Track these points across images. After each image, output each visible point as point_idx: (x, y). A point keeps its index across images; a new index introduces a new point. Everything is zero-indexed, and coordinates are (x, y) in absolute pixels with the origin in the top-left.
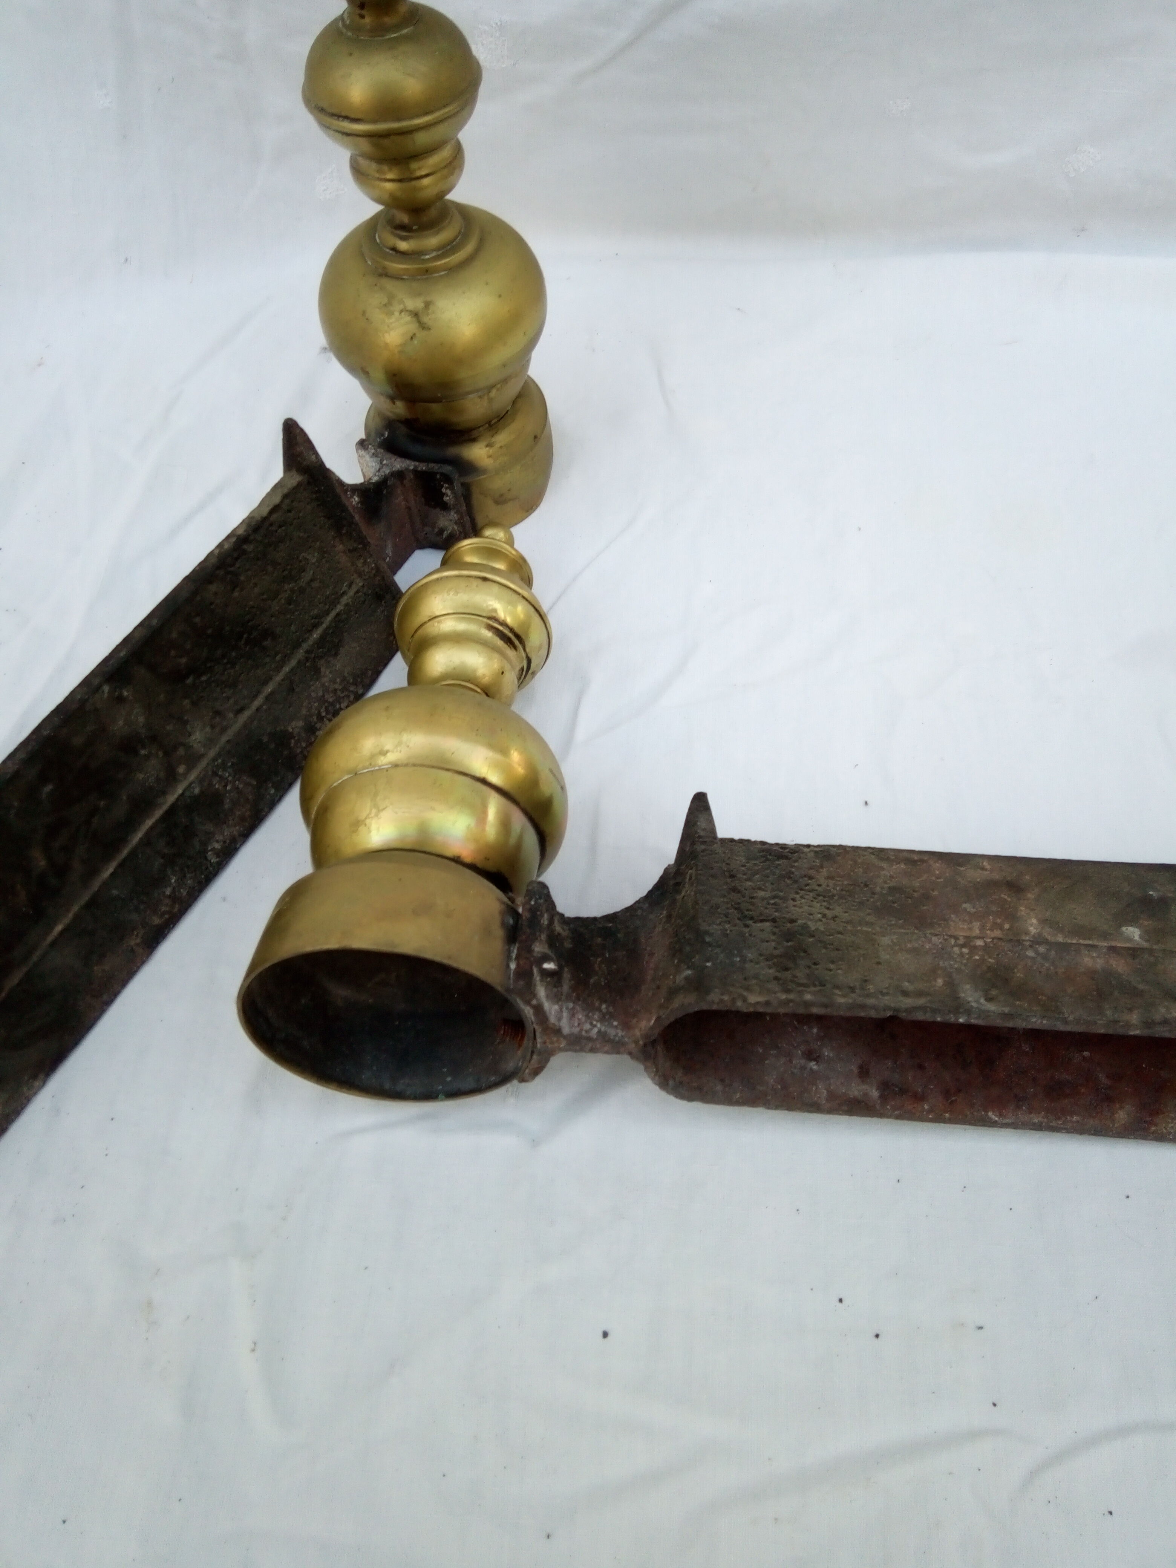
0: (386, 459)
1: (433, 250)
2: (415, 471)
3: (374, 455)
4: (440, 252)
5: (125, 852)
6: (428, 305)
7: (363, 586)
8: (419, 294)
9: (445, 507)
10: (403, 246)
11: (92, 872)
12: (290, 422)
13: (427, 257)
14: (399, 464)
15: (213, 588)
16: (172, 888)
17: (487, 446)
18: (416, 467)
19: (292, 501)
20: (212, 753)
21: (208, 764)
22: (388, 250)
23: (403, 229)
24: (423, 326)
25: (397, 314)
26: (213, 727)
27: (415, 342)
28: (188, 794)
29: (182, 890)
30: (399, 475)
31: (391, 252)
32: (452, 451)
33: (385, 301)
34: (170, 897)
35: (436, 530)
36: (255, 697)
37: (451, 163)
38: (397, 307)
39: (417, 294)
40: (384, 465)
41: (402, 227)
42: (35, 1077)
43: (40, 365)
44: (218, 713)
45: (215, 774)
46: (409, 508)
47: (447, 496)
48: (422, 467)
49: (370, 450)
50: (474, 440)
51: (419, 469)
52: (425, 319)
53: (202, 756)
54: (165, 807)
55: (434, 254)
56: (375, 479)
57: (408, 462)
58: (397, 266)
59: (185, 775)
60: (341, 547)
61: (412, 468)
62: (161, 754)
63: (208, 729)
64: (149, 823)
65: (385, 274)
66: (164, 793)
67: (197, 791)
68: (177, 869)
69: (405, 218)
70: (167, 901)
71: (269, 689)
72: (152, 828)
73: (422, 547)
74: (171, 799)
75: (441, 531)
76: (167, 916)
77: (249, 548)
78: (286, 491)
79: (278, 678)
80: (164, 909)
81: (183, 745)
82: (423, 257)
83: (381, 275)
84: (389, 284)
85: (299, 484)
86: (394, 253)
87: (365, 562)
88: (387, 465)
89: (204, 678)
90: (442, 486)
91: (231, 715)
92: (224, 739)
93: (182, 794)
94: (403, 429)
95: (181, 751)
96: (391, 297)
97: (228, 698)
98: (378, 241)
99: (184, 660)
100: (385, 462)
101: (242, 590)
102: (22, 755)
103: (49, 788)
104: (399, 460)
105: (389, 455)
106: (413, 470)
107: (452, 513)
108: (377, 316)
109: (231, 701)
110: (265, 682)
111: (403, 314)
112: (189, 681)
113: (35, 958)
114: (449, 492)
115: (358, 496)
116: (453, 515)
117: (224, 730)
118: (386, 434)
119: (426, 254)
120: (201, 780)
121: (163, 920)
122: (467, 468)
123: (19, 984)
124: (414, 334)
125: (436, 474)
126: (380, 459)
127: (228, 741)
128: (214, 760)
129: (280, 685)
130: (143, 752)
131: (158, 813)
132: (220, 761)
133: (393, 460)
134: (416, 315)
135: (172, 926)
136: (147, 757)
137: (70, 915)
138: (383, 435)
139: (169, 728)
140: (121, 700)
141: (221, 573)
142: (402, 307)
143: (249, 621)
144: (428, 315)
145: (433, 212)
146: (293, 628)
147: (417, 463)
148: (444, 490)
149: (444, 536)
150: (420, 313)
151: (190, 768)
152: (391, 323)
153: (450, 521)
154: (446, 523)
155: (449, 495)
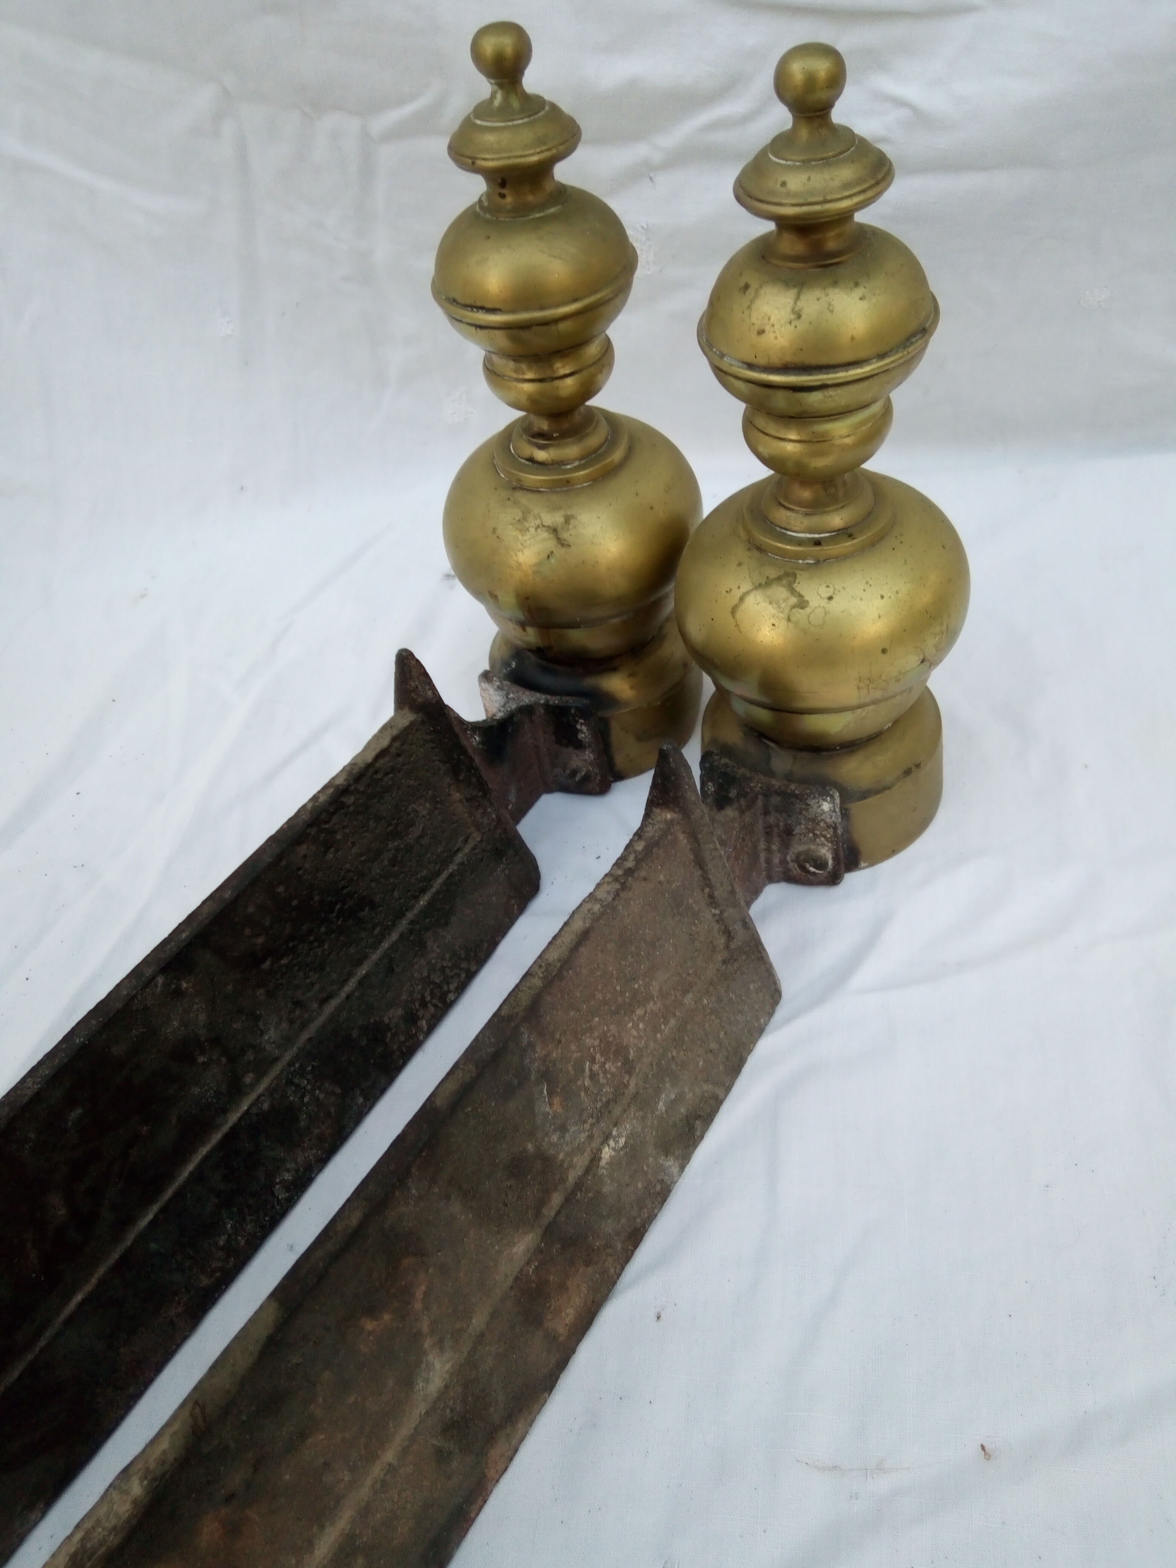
0: (513, 693)
1: (575, 460)
2: (547, 706)
3: (500, 688)
4: (583, 462)
5: (169, 1193)
6: (568, 519)
7: (481, 841)
8: (557, 508)
9: (579, 745)
10: (541, 455)
11: (126, 1221)
12: (404, 654)
13: (569, 467)
14: (527, 698)
15: (302, 850)
16: (226, 1236)
17: (630, 676)
18: (547, 701)
19: (403, 744)
20: (288, 1056)
21: (282, 1071)
22: (523, 461)
23: (541, 438)
24: (562, 543)
25: (532, 530)
26: (291, 1022)
27: (553, 561)
28: (254, 1110)
29: (239, 1238)
30: (527, 710)
31: (527, 463)
32: (590, 682)
33: (519, 515)
34: (222, 1248)
35: (568, 772)
36: (346, 981)
37: (599, 360)
38: (532, 523)
39: (556, 508)
40: (511, 699)
41: (541, 435)
42: (30, 1506)
43: (142, 597)
44: (298, 1004)
45: (290, 1082)
46: (537, 747)
48: (555, 700)
49: (494, 682)
50: (614, 669)
51: (551, 702)
52: (565, 535)
53: (276, 1059)
54: (225, 1129)
55: (576, 463)
56: (500, 715)
57: (538, 695)
58: (533, 478)
59: (252, 1086)
60: (457, 796)
61: (542, 702)
62: (224, 1060)
63: (284, 1025)
64: (204, 1151)
65: (520, 487)
66: (224, 1111)
67: (266, 1106)
68: (235, 1210)
69: (544, 425)
70: (220, 1254)
71: (362, 971)
72: (206, 1158)
73: (550, 791)
74: (233, 1118)
75: (574, 773)
76: (218, 1274)
77: (350, 800)
78: (395, 732)
79: (375, 957)
80: (215, 1264)
81: (253, 1047)
82: (563, 467)
83: (514, 489)
84: (524, 498)
85: (412, 724)
86: (530, 463)
87: (485, 813)
88: (514, 699)
89: (284, 961)
90: (577, 722)
91: (315, 1005)
92: (305, 1036)
93: (247, 1112)
94: (533, 658)
95: (250, 1056)
96: (526, 512)
97: (313, 984)
98: (513, 451)
99: (260, 940)
100: (511, 695)
101: (337, 851)
102: (46, 1071)
103: (77, 1112)
104: (527, 693)
105: (515, 688)
106: (543, 704)
107: (588, 752)
108: (510, 533)
109: (317, 987)
110: (359, 963)
111: (539, 530)
112: (267, 965)
113: (42, 1342)
114: (584, 728)
115: (479, 736)
116: (589, 755)
117: (304, 1026)
118: (514, 664)
119: (567, 464)
120: (271, 1091)
121: (213, 1280)
122: (608, 700)
123: (20, 1377)
124: (552, 552)
125: (571, 708)
126: (505, 692)
127: (310, 1039)
128: (291, 1064)
129: (377, 964)
130: (201, 1059)
131: (216, 1137)
132: (297, 1065)
133: (520, 693)
134: (554, 531)
135: (224, 1287)
136: (206, 1066)
137: (94, 1281)
138: (510, 665)
139: (236, 1026)
140: (178, 993)
141: (313, 831)
142: (538, 522)
143: (344, 888)
144: (568, 530)
145: (577, 417)
146: (396, 894)
147: (548, 697)
148: (578, 727)
149: (577, 779)
150: (559, 529)
151: (260, 1076)
152: (525, 541)
153: (585, 761)
154: (580, 764)
155: (584, 732)
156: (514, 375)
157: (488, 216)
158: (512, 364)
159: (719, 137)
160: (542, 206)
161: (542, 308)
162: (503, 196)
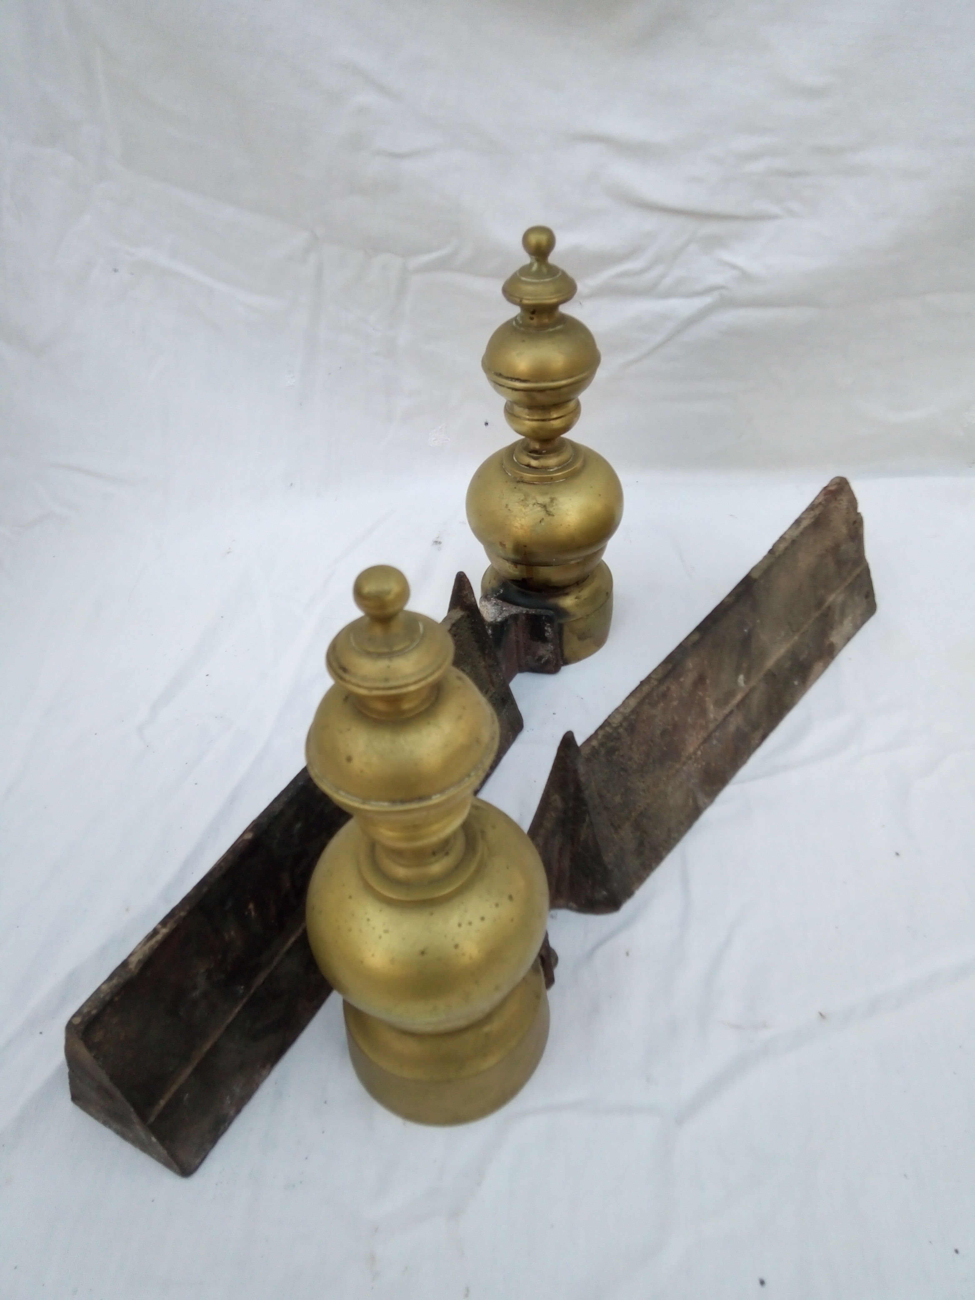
0: (505, 607)
1: (556, 466)
2: (527, 615)
3: (496, 604)
4: (560, 467)
6: (552, 500)
7: (495, 693)
8: (547, 493)
9: (544, 640)
10: (534, 463)
13: (551, 470)
14: (514, 610)
17: (576, 598)
18: (527, 611)
19: (457, 629)
22: (523, 466)
23: (536, 453)
24: (549, 514)
25: (531, 506)
27: (543, 524)
30: (515, 617)
31: (526, 467)
32: (552, 601)
33: (522, 497)
35: (536, 658)
37: (575, 410)
38: (531, 502)
39: (544, 494)
40: (504, 610)
41: (535, 451)
43: (228, 553)
46: (518, 642)
47: (548, 632)
48: (532, 611)
49: (492, 601)
50: (567, 594)
51: (530, 613)
52: (551, 509)
55: (556, 468)
56: (499, 620)
57: (521, 608)
58: (528, 476)
60: (483, 663)
61: (524, 612)
65: (521, 481)
69: (537, 446)
73: (522, 670)
75: (540, 658)
78: (453, 621)
82: (549, 470)
83: (518, 482)
84: (525, 488)
85: (462, 617)
86: (528, 468)
87: (497, 675)
88: (506, 610)
90: (545, 625)
94: (515, 587)
96: (527, 496)
98: (516, 461)
100: (504, 609)
102: (285, 800)
103: (298, 826)
104: (514, 607)
105: (505, 604)
106: (525, 614)
107: (550, 645)
108: (516, 508)
111: (535, 506)
113: (275, 963)
114: (549, 629)
115: (491, 630)
116: (550, 647)
118: (502, 591)
119: (551, 469)
122: (562, 613)
124: (543, 519)
125: (543, 616)
126: (500, 607)
133: (510, 607)
134: (544, 506)
138: (499, 592)
142: (534, 501)
144: (553, 506)
145: (557, 442)
147: (528, 609)
148: (546, 628)
149: (542, 662)
150: (547, 506)
152: (527, 512)
153: (548, 651)
154: (545, 652)
155: (549, 632)
156: (528, 417)
157: (522, 329)
158: (526, 411)
159: (625, 281)
160: (554, 325)
161: (553, 381)
162: (532, 319)
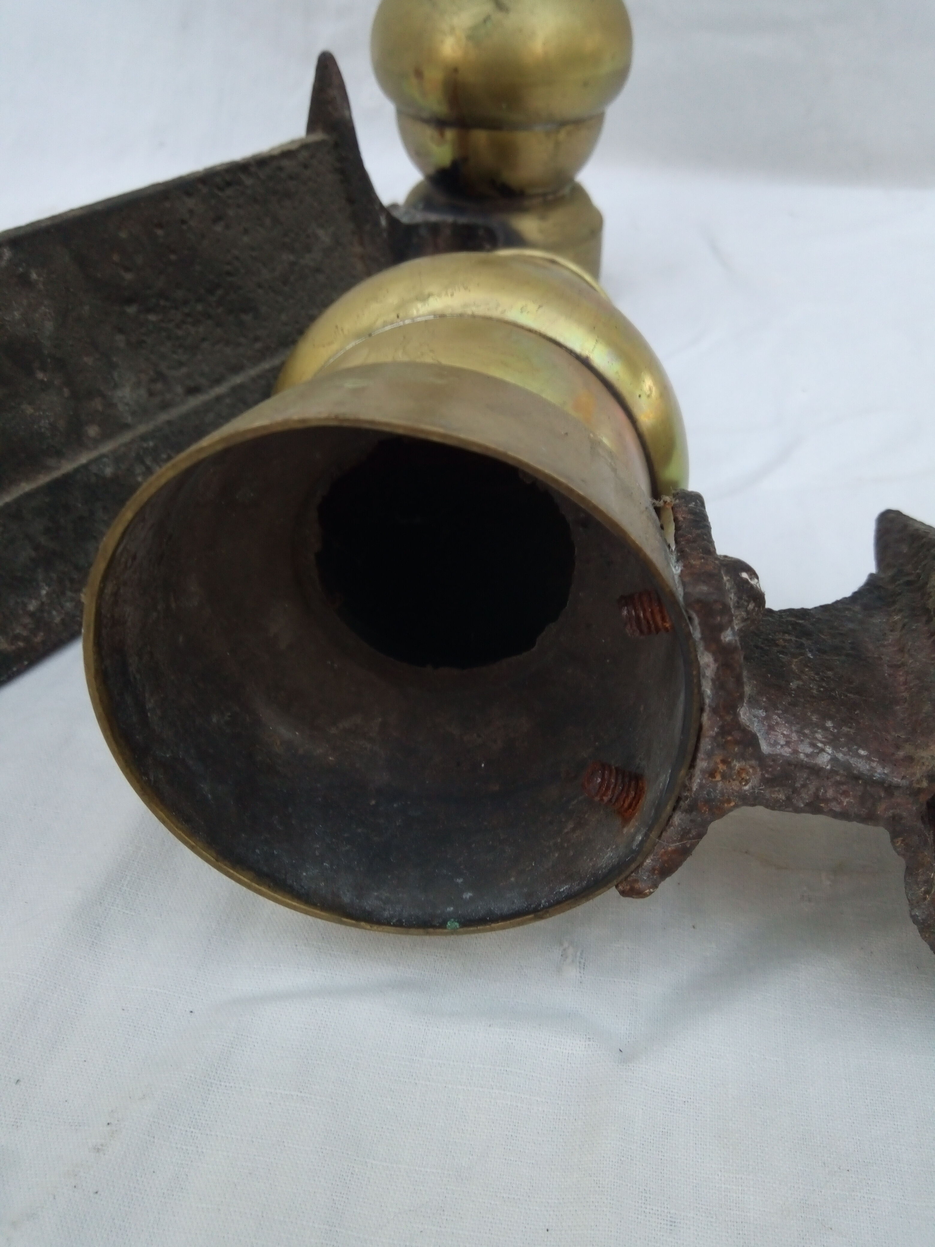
2: (454, 224)
12: (328, 56)
14: (436, 217)
15: (190, 202)
16: (39, 603)
18: (455, 220)
20: (142, 429)
21: (133, 441)
26: (151, 394)
27: (489, 25)
28: (94, 469)
29: (54, 613)
30: (434, 228)
34: (32, 615)
36: (218, 381)
44: (160, 376)
45: (140, 459)
48: (464, 220)
50: (525, 210)
51: (459, 222)
53: (126, 427)
54: (56, 474)
56: (405, 221)
57: (445, 216)
59: (97, 442)
61: (450, 221)
62: (66, 392)
63: (143, 392)
64: (26, 487)
66: (59, 454)
67: (109, 471)
68: (54, 576)
70: (27, 620)
71: (238, 379)
72: (29, 496)
74: (67, 467)
76: (21, 644)
77: (249, 181)
79: (253, 372)
80: (18, 630)
81: (104, 396)
89: (152, 317)
90: (483, 245)
91: (179, 389)
92: (163, 417)
93: (85, 467)
95: (97, 404)
97: (181, 364)
99: (129, 276)
101: (227, 227)
106: (450, 223)
109: (184, 370)
110: (236, 369)
112: (131, 310)
117: (165, 406)
120: (117, 458)
121: (13, 647)
128: (143, 438)
129: (254, 380)
130: (40, 375)
131: (43, 479)
132: (151, 444)
136: (45, 387)
139: (88, 360)
141: (205, 190)
143: (229, 274)
146: (284, 317)
147: (457, 217)
151: (106, 436)
